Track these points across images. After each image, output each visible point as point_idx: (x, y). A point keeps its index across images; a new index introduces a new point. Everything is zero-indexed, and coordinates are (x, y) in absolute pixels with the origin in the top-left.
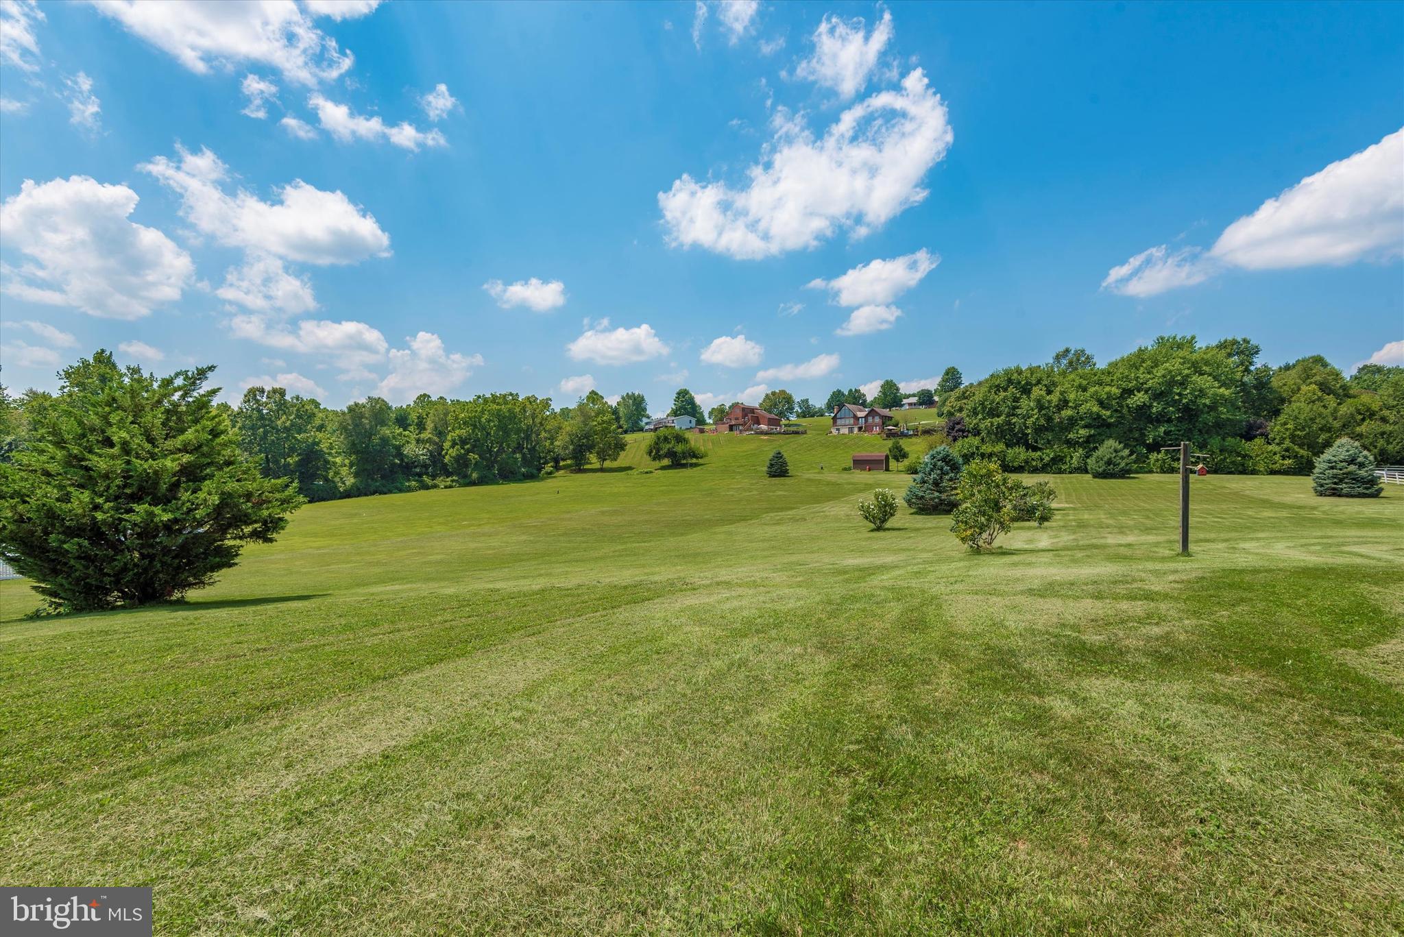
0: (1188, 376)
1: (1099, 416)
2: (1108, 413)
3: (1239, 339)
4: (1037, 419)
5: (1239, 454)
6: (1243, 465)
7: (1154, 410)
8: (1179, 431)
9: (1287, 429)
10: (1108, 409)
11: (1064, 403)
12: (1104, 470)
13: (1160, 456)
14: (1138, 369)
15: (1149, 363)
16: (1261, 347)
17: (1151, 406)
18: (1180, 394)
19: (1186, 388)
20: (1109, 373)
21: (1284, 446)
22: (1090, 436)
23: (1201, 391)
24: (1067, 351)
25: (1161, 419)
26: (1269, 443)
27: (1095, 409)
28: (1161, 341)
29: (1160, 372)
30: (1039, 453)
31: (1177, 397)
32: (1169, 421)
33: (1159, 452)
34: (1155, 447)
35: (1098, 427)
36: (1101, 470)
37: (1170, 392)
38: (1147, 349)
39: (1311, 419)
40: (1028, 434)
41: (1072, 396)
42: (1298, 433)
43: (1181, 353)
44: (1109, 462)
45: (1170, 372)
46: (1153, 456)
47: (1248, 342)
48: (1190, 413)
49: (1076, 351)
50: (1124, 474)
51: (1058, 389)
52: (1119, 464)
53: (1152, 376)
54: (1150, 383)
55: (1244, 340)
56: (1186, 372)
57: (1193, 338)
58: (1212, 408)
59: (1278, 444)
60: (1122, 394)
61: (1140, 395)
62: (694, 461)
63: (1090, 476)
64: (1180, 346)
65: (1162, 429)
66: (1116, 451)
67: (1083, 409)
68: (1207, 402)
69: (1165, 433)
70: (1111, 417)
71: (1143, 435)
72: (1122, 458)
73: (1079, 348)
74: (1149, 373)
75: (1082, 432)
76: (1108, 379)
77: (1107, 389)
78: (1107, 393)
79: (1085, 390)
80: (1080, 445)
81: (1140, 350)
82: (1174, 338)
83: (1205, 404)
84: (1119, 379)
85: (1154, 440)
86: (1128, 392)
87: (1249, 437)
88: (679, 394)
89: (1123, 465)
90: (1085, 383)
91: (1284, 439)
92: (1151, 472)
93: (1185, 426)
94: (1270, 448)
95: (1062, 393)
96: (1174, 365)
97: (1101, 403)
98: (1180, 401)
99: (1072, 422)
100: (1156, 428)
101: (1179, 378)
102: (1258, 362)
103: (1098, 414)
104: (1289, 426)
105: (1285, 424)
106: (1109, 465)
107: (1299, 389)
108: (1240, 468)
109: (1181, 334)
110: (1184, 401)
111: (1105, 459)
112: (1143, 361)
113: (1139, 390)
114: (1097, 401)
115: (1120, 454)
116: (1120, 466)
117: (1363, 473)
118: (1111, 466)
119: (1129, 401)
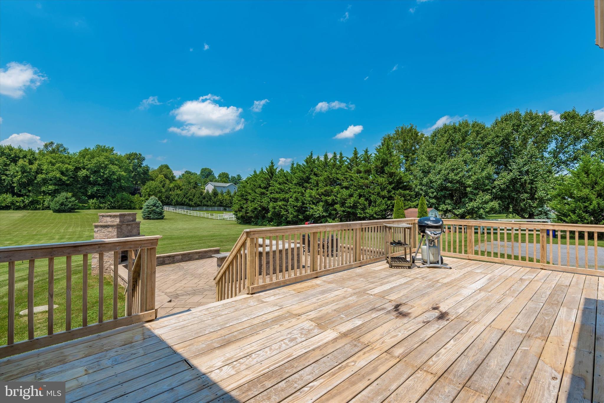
0: (107, 164)
1: (60, 180)
2: (66, 178)
3: (138, 153)
5: (129, 201)
6: (130, 205)
7: (91, 179)
8: (103, 190)
9: (147, 191)
10: (66, 176)
11: (39, 171)
12: (59, 208)
13: (93, 201)
14: (84, 158)
15: (89, 156)
16: (146, 158)
17: (90, 177)
18: (103, 173)
19: (106, 170)
20: (69, 158)
21: (146, 198)
22: (55, 190)
23: (113, 172)
24: (52, 143)
25: (95, 183)
26: (141, 196)
27: (58, 176)
28: (98, 146)
29: (94, 161)
31: (102, 174)
32: (99, 185)
33: (93, 199)
34: (92, 197)
35: (60, 185)
36: (57, 208)
37: (99, 172)
38: (89, 149)
39: (155, 188)
41: (45, 167)
42: (151, 193)
43: (105, 154)
44: (62, 204)
45: (99, 162)
46: (91, 201)
47: (141, 155)
48: (108, 182)
49: (58, 144)
50: (71, 210)
51: (37, 162)
52: (68, 205)
53: (90, 162)
54: (89, 166)
55: (139, 154)
56: (106, 163)
57: (113, 148)
58: (119, 180)
59: (144, 197)
60: (75, 170)
61: (85, 171)
63: (51, 212)
64: (106, 151)
65: (95, 189)
66: (67, 198)
67: (50, 175)
68: (116, 177)
69: (97, 190)
70: (68, 180)
71: (87, 191)
72: (70, 202)
73: (60, 143)
74: (89, 161)
75: (51, 187)
76: (68, 161)
77: (67, 166)
78: (66, 168)
79: (53, 164)
80: (50, 194)
81: (86, 149)
82: (104, 147)
83: (114, 179)
84: (74, 162)
85: (91, 193)
86: (77, 169)
87: (133, 194)
89: (70, 205)
90: (54, 161)
91: (146, 195)
92: (89, 209)
93: (106, 187)
94: (141, 198)
95: (39, 165)
96: (102, 159)
97: (62, 173)
98: (103, 176)
99: (45, 182)
100: (93, 187)
101: (103, 165)
102: (144, 164)
103: (60, 178)
104: (148, 190)
105: (147, 189)
106: (62, 206)
107: (158, 176)
108: (129, 207)
109: (108, 145)
110: (105, 176)
111: (60, 202)
112: (87, 154)
113: (84, 168)
114: (60, 171)
115: (69, 200)
116: (69, 206)
117: (158, 210)
118: (63, 206)
119: (79, 173)
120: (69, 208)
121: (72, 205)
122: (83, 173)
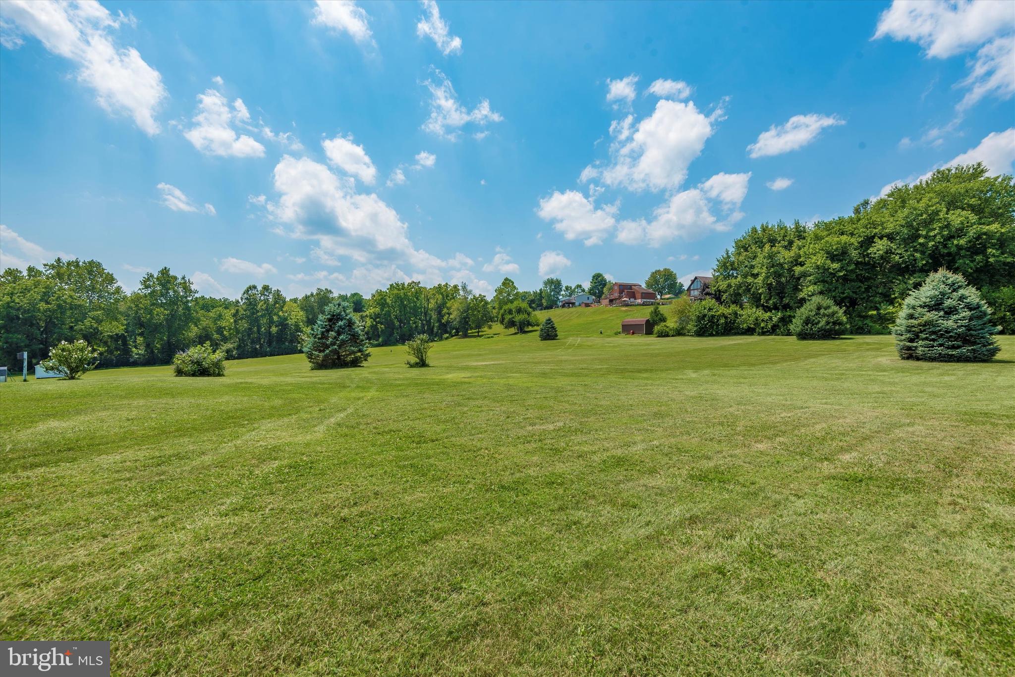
1: (827, 270)
2: (839, 265)
4: (767, 277)
7: (899, 259)
10: (840, 261)
12: (807, 331)
17: (896, 254)
19: (934, 228)
20: (858, 220)
27: (822, 263)
30: (769, 314)
31: (923, 241)
36: (798, 330)
40: (761, 294)
52: (819, 322)
60: (862, 243)
62: (530, 328)
70: (842, 270)
72: (824, 315)
76: (850, 228)
77: (846, 239)
78: (843, 243)
84: (863, 226)
86: (868, 241)
88: (594, 277)
89: (822, 323)
95: (800, 248)
97: (832, 256)
103: (824, 267)
106: (807, 324)
109: (977, 162)
113: (881, 238)
114: (828, 253)
115: (822, 311)
116: (820, 325)
117: (950, 323)
118: (809, 325)
119: (870, 250)
120: (820, 330)
121: (828, 323)
122: (879, 247)
